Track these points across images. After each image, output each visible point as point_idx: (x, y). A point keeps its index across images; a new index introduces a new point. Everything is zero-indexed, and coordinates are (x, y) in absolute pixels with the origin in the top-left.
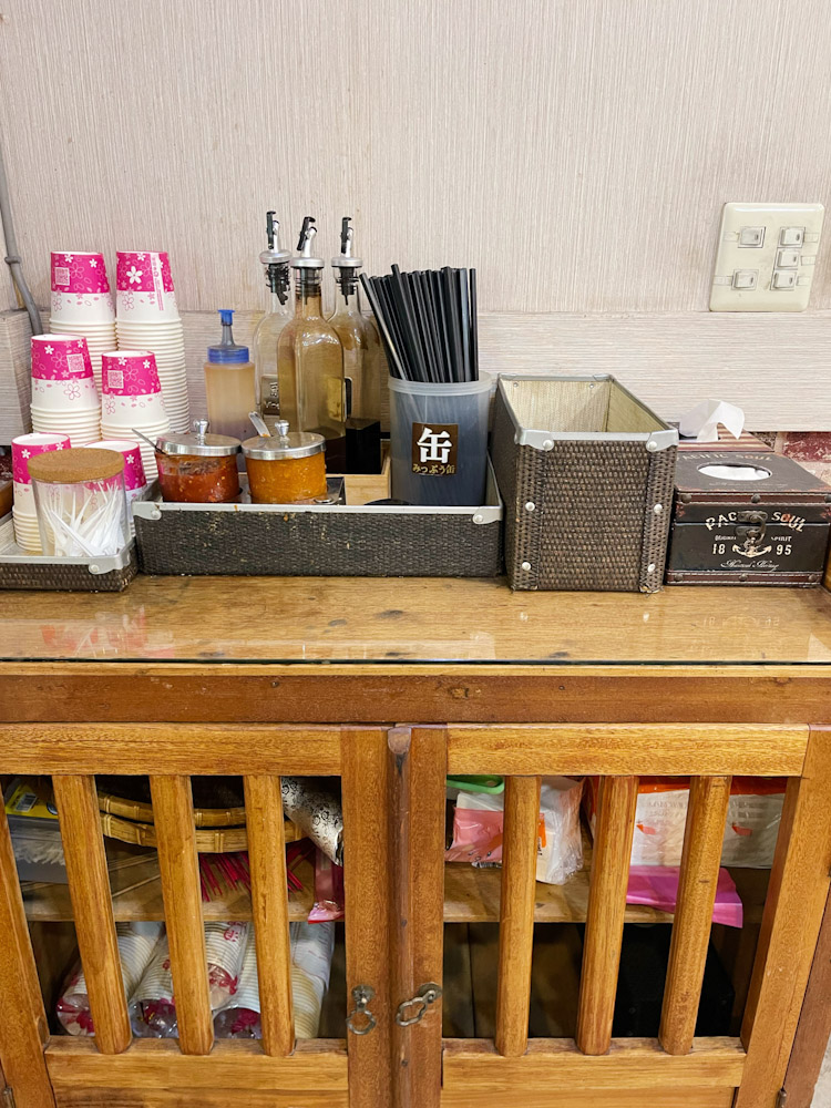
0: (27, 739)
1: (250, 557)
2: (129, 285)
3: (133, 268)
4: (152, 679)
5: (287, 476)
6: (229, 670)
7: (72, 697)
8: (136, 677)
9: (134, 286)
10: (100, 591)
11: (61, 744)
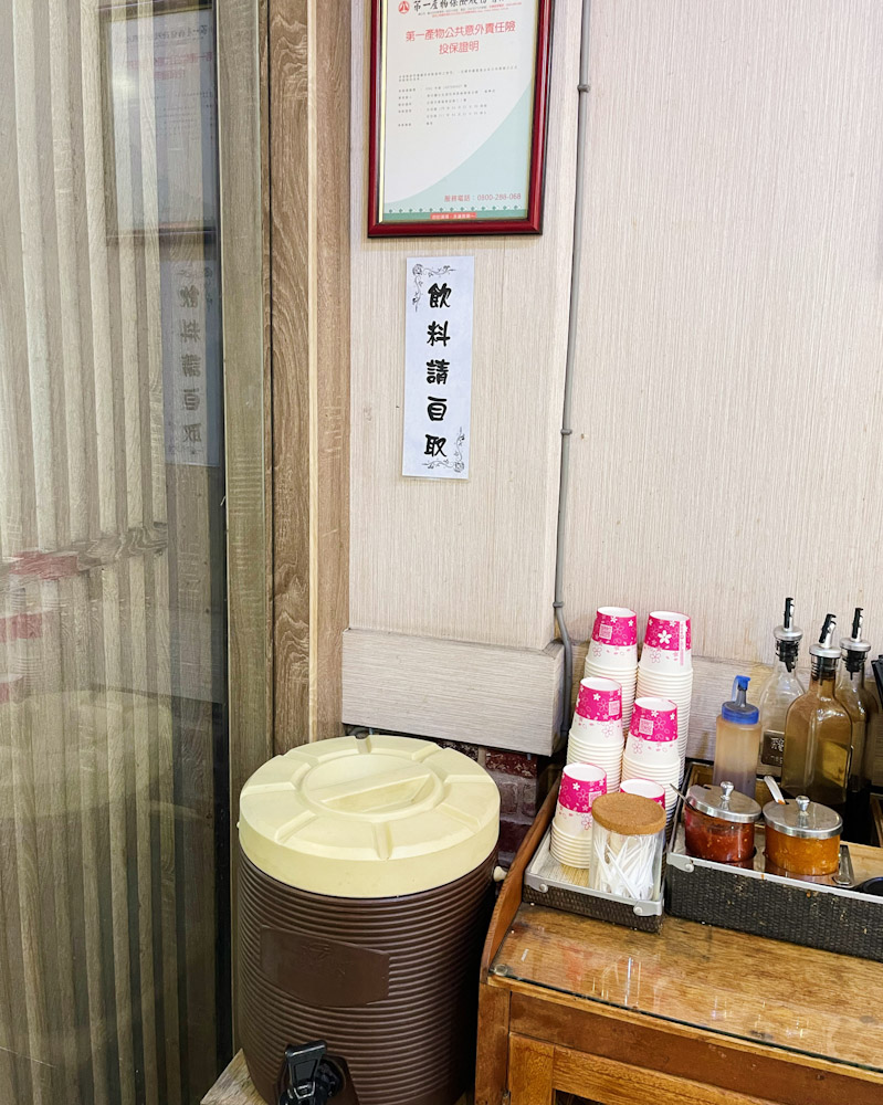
0: (595, 1069)
1: (768, 921)
2: (658, 644)
3: (665, 632)
4: (710, 1046)
5: (808, 852)
6: (780, 1055)
7: (639, 1043)
8: (697, 1041)
9: (663, 646)
10: (639, 930)
11: (621, 1081)
